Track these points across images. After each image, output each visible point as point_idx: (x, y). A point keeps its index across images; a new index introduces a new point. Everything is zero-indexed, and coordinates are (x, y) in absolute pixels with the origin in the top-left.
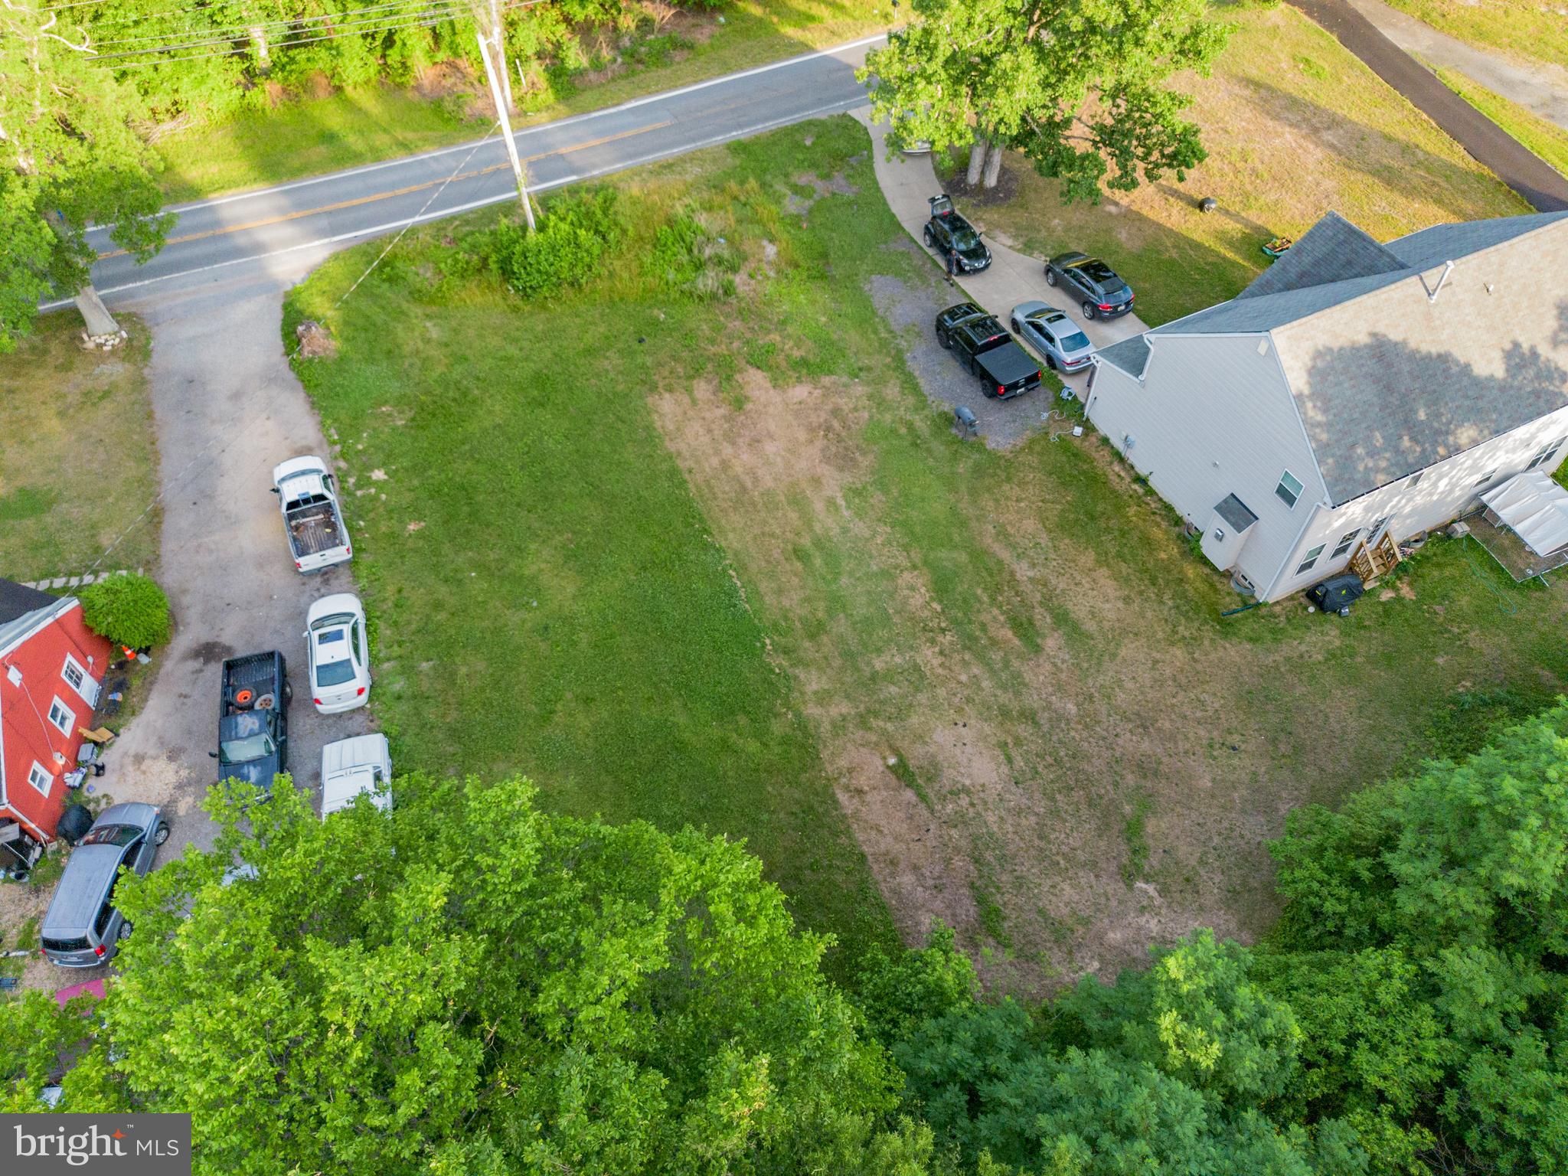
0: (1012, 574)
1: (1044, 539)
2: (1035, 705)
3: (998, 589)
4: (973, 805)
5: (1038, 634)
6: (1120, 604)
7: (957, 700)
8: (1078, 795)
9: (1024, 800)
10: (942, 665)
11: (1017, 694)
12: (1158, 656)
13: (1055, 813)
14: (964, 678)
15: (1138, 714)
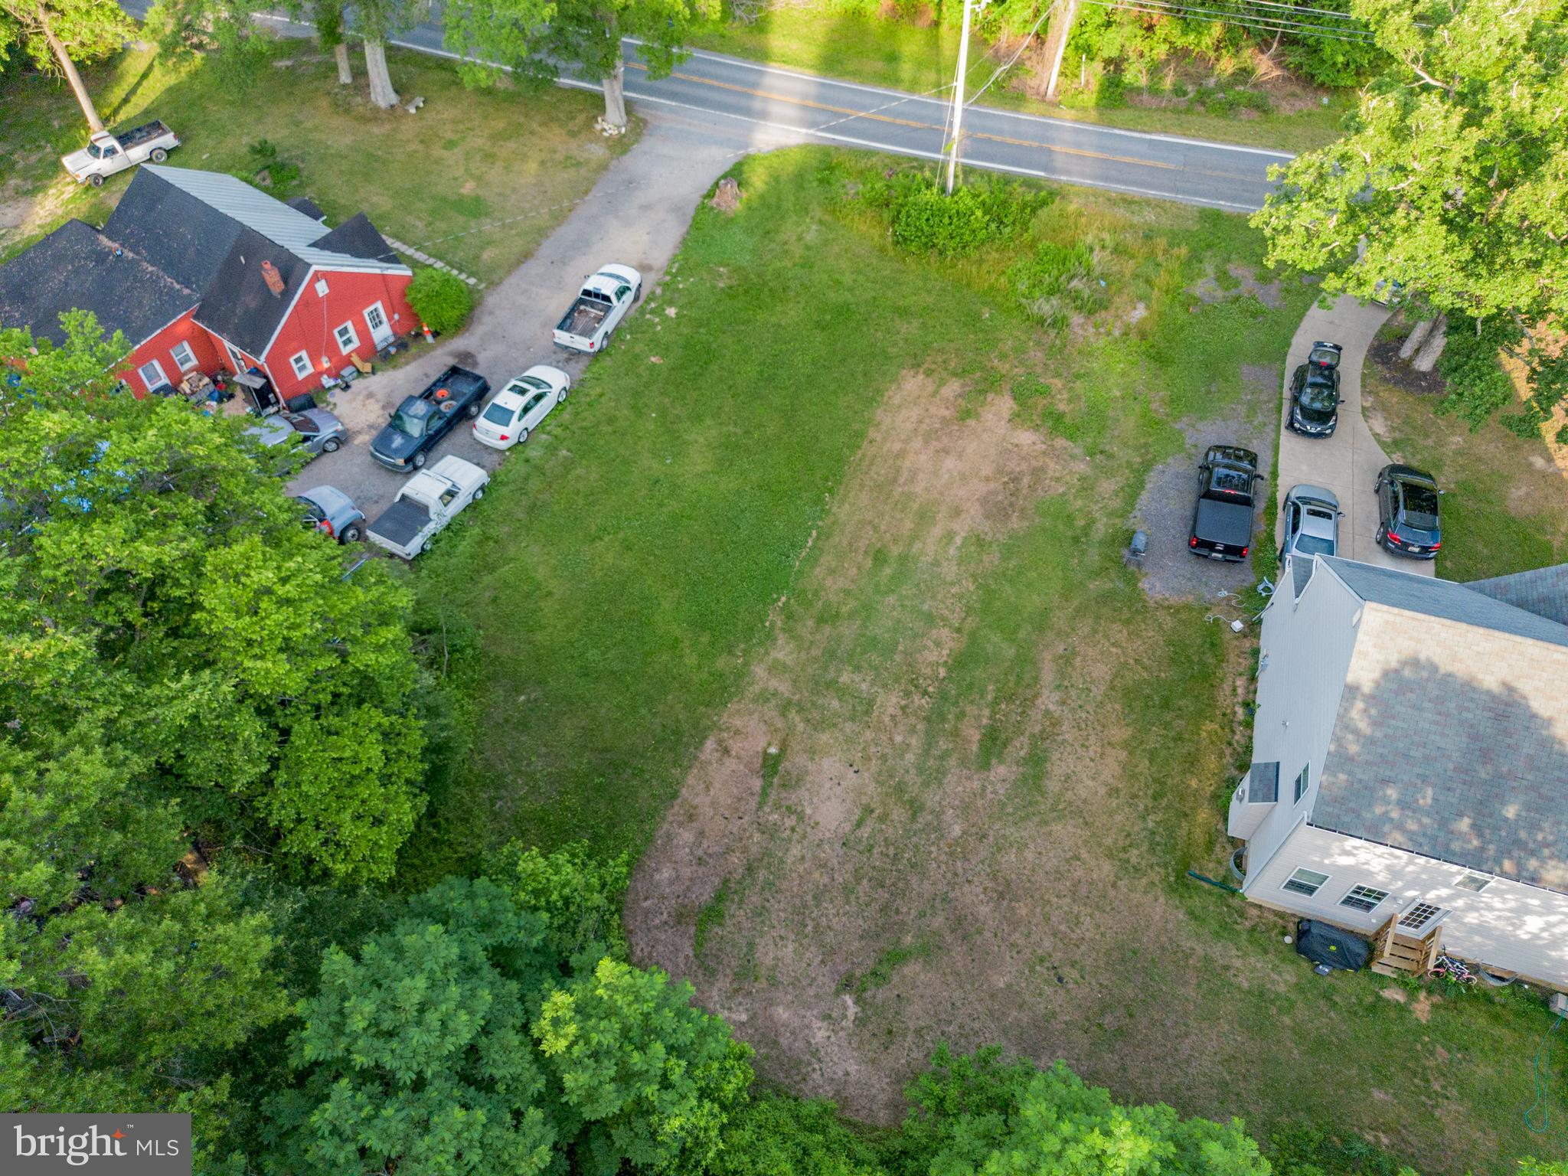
0: (1036, 696)
1: (1098, 692)
2: (929, 804)
3: (1010, 699)
4: (793, 830)
5: (1000, 755)
6: (1102, 790)
7: (873, 749)
8: (883, 895)
9: (835, 861)
10: (893, 717)
11: (926, 784)
12: (1084, 855)
13: (847, 891)
14: (898, 739)
15: (1008, 884)
